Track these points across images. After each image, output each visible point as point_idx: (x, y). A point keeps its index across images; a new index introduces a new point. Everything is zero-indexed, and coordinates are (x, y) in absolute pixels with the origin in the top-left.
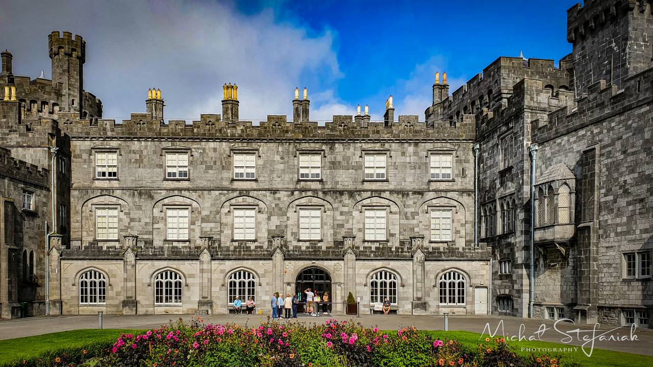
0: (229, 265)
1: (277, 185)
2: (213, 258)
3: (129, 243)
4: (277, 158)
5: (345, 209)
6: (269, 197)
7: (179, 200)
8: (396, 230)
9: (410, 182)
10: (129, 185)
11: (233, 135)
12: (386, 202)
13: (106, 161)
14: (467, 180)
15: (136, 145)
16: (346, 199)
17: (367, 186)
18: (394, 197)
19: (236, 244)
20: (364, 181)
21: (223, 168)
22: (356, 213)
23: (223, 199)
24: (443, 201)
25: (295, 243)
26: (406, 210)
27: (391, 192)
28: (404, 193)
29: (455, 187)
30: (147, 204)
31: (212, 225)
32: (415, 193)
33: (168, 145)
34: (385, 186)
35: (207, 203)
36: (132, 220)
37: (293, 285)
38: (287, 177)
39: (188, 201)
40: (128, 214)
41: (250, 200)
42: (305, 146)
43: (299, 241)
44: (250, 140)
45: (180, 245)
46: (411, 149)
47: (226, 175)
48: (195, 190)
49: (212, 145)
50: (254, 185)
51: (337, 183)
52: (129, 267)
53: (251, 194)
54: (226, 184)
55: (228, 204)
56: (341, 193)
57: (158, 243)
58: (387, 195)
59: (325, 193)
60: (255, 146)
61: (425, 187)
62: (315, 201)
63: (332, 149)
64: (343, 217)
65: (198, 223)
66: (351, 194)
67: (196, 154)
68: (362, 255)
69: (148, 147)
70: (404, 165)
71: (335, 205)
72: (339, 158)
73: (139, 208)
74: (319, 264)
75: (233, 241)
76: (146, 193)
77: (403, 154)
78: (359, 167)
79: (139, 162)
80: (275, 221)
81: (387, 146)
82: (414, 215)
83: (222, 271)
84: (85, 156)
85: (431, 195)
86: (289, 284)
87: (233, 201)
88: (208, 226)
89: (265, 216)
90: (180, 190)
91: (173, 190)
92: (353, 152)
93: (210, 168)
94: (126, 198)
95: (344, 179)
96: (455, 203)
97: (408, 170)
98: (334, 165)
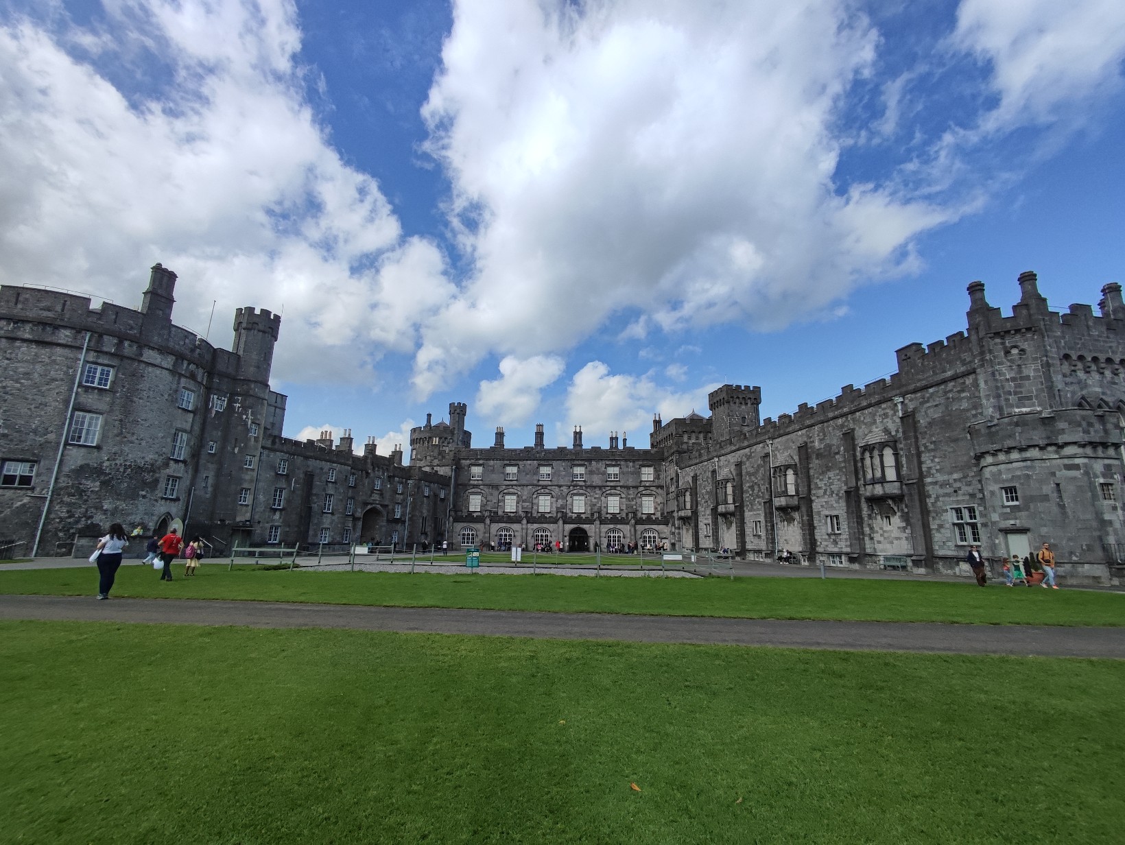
0: (536, 526)
1: (562, 483)
2: (528, 522)
3: (487, 514)
4: (562, 469)
5: (597, 496)
6: (557, 489)
7: (511, 490)
8: (624, 507)
9: (631, 482)
10: (487, 482)
11: (540, 457)
12: (619, 492)
13: (476, 470)
14: (660, 481)
15: (491, 463)
16: (598, 491)
17: (609, 484)
18: (623, 490)
19: (539, 515)
20: (607, 481)
21: (534, 474)
22: (603, 498)
23: (534, 490)
24: (648, 492)
25: (570, 514)
26: (629, 496)
27: (621, 487)
28: (628, 488)
29: (654, 484)
30: (496, 493)
31: (528, 504)
32: (633, 487)
33: (508, 462)
34: (618, 484)
35: (526, 492)
36: (488, 501)
37: (568, 537)
38: (567, 479)
39: (516, 491)
40: (486, 498)
41: (547, 491)
42: (577, 462)
43: (573, 513)
44: (548, 460)
45: (512, 515)
46: (631, 464)
47: (536, 477)
48: (520, 486)
49: (529, 462)
50: (550, 483)
51: (593, 482)
52: (486, 526)
53: (548, 487)
54: (535, 482)
55: (536, 493)
56: (595, 487)
57: (500, 513)
58: (619, 488)
59: (587, 487)
60: (550, 462)
61: (638, 484)
62: (581, 491)
63: (590, 464)
64: (596, 500)
65: (521, 503)
66: (600, 487)
67: (521, 467)
68: (603, 522)
69: (497, 464)
70: (628, 473)
71: (592, 494)
72: (594, 469)
73: (492, 494)
74: (581, 526)
75: (538, 512)
76: (495, 487)
77: (627, 467)
78: (604, 473)
79: (493, 471)
80: (560, 502)
81: (619, 463)
82: (633, 499)
83: (532, 529)
84: (466, 468)
85: (642, 489)
86: (566, 536)
87: (539, 492)
88: (526, 504)
89: (555, 499)
90: (512, 486)
91: (509, 485)
92: (601, 465)
93: (527, 474)
94: (485, 489)
95: (597, 480)
96: (655, 493)
97: (630, 475)
98: (591, 473)
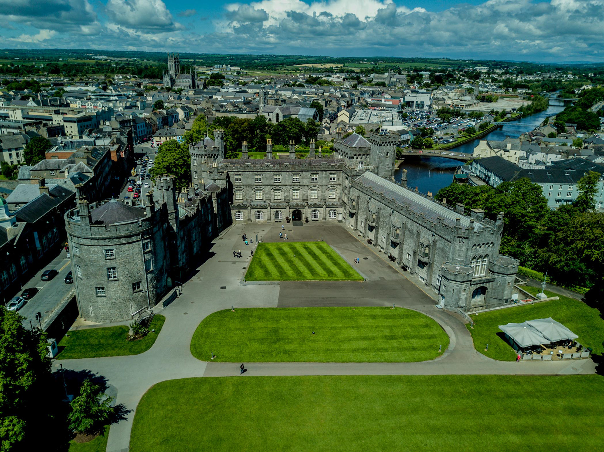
0: (275, 210)
1: (287, 183)
2: (271, 208)
3: (248, 204)
4: (287, 176)
5: (306, 190)
6: (284, 187)
7: (259, 188)
8: (320, 196)
9: (324, 183)
10: (245, 184)
11: (274, 170)
12: (317, 188)
13: (238, 177)
14: (340, 181)
15: (247, 173)
16: (306, 187)
17: (312, 184)
18: (320, 187)
20: (311, 182)
21: (271, 179)
22: (309, 191)
23: (272, 188)
24: (333, 187)
26: (323, 190)
28: (322, 185)
29: (336, 183)
30: (250, 190)
31: (268, 195)
33: (256, 173)
34: (317, 183)
35: (267, 189)
36: (246, 194)
38: (289, 181)
39: (262, 189)
40: (245, 192)
41: (279, 188)
42: (294, 172)
43: (293, 199)
46: (324, 173)
47: (272, 181)
48: (264, 186)
49: (268, 173)
50: (280, 184)
51: (304, 183)
52: (249, 211)
53: (279, 186)
54: (272, 183)
56: (305, 185)
58: (317, 186)
59: (300, 186)
60: (280, 173)
61: (328, 183)
62: (297, 188)
63: (302, 173)
64: (305, 193)
65: (264, 194)
66: (308, 186)
67: (263, 175)
68: (310, 207)
69: (250, 173)
70: (323, 177)
71: (303, 189)
72: (304, 176)
73: (248, 191)
74: (298, 209)
75: (274, 199)
76: (250, 186)
78: (310, 178)
79: (248, 178)
80: (286, 194)
81: (318, 172)
83: (273, 211)
84: (232, 176)
85: (330, 186)
86: (291, 214)
87: (274, 188)
89: (283, 192)
90: (259, 186)
92: (309, 174)
93: (267, 179)
94: (244, 188)
95: (306, 182)
96: (336, 188)
97: (324, 179)
98: (303, 178)
